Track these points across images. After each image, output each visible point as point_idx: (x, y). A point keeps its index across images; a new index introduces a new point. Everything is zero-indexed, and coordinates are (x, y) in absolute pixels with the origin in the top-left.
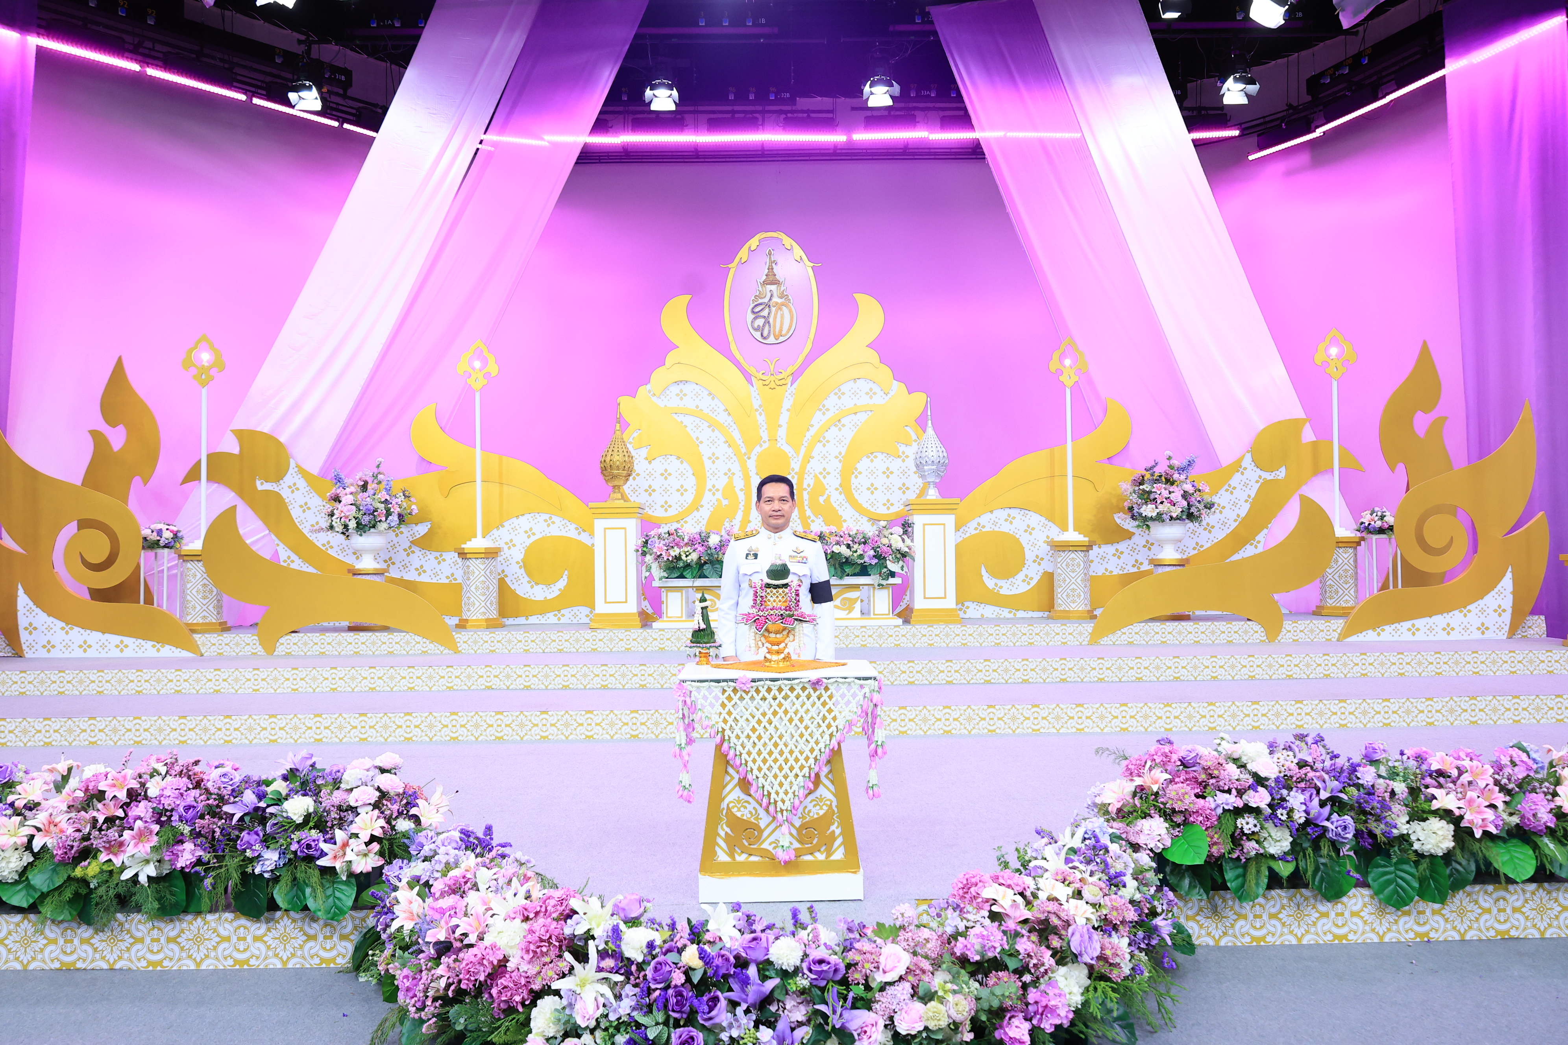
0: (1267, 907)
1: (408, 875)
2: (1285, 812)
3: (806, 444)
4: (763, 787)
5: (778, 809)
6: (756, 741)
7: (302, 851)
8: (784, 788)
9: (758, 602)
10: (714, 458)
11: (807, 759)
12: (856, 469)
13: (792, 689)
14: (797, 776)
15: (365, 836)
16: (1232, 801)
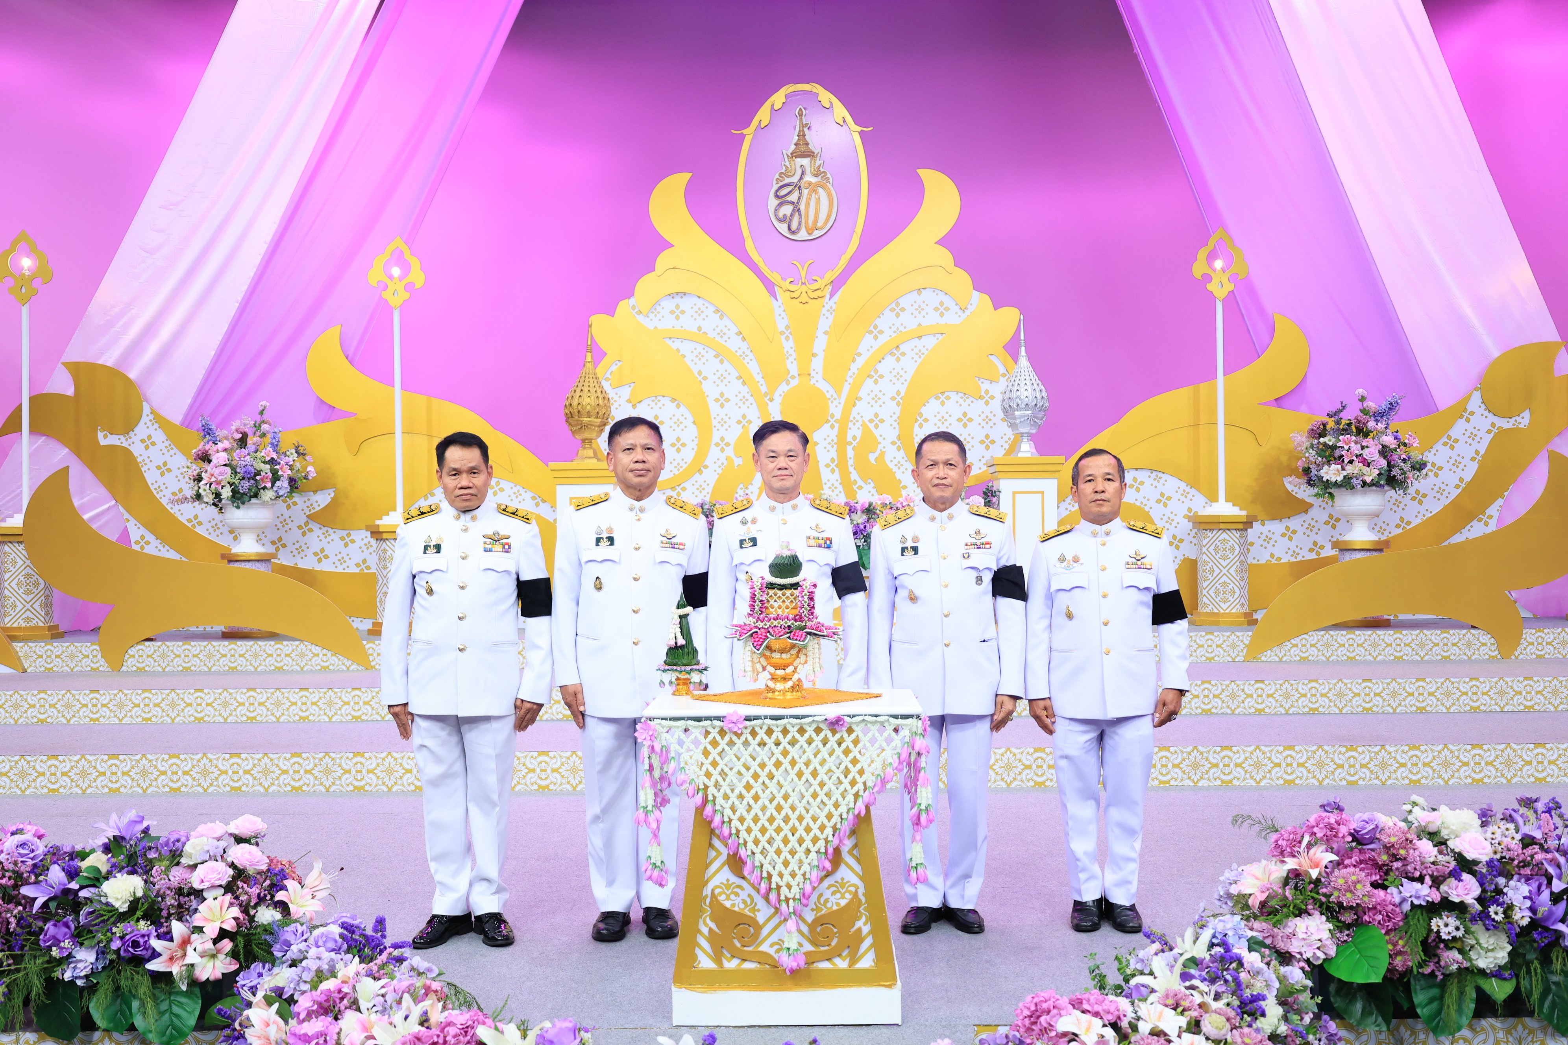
1: (266, 986)
2: (1500, 910)
3: (850, 380)
4: (762, 866)
5: (783, 898)
6: (752, 802)
7: (126, 951)
8: (790, 869)
9: (757, 608)
10: (722, 400)
11: (822, 828)
12: (921, 415)
13: (802, 731)
14: (808, 851)
15: (211, 931)
16: (1424, 892)
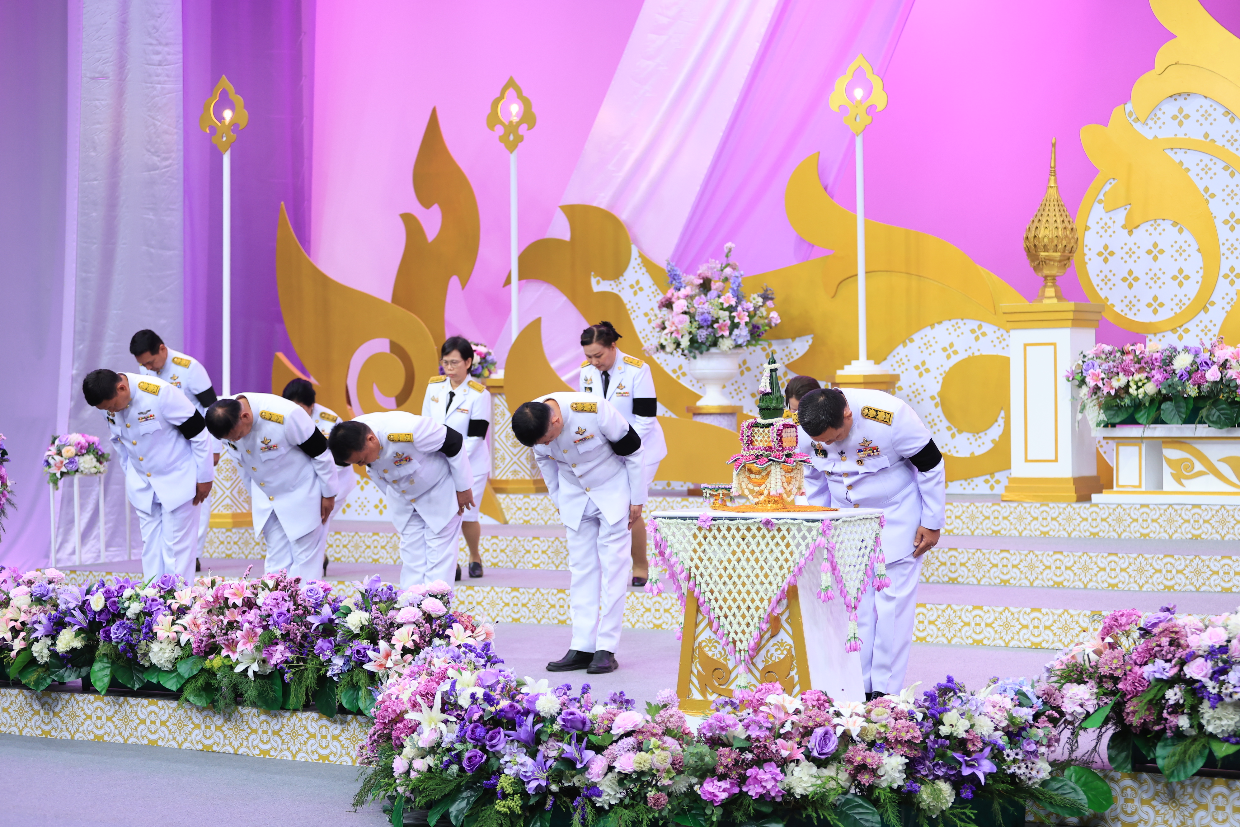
0: (1231, 798)
4: (724, 626)
5: (737, 649)
7: (354, 656)
11: (762, 600)
13: (748, 529)
